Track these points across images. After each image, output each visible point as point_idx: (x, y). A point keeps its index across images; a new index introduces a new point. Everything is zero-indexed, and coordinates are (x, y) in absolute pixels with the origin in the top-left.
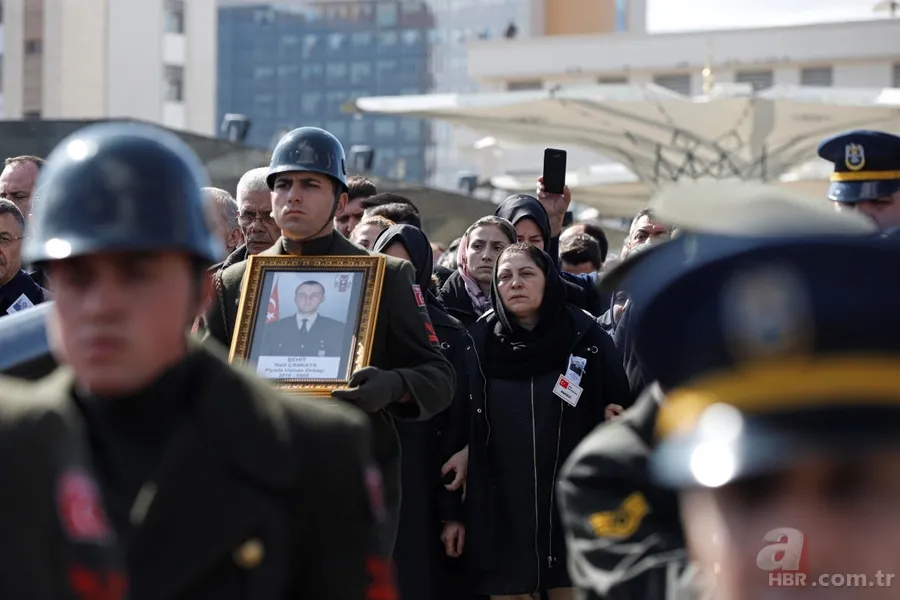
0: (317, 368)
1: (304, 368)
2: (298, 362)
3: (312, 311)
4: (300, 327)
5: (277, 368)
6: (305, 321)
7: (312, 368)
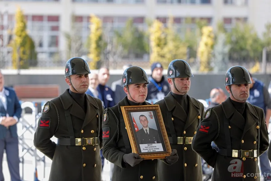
0: (157, 148)
1: (153, 148)
2: (151, 146)
3: (147, 126)
4: (146, 133)
5: (146, 148)
6: (146, 130)
7: (155, 148)
